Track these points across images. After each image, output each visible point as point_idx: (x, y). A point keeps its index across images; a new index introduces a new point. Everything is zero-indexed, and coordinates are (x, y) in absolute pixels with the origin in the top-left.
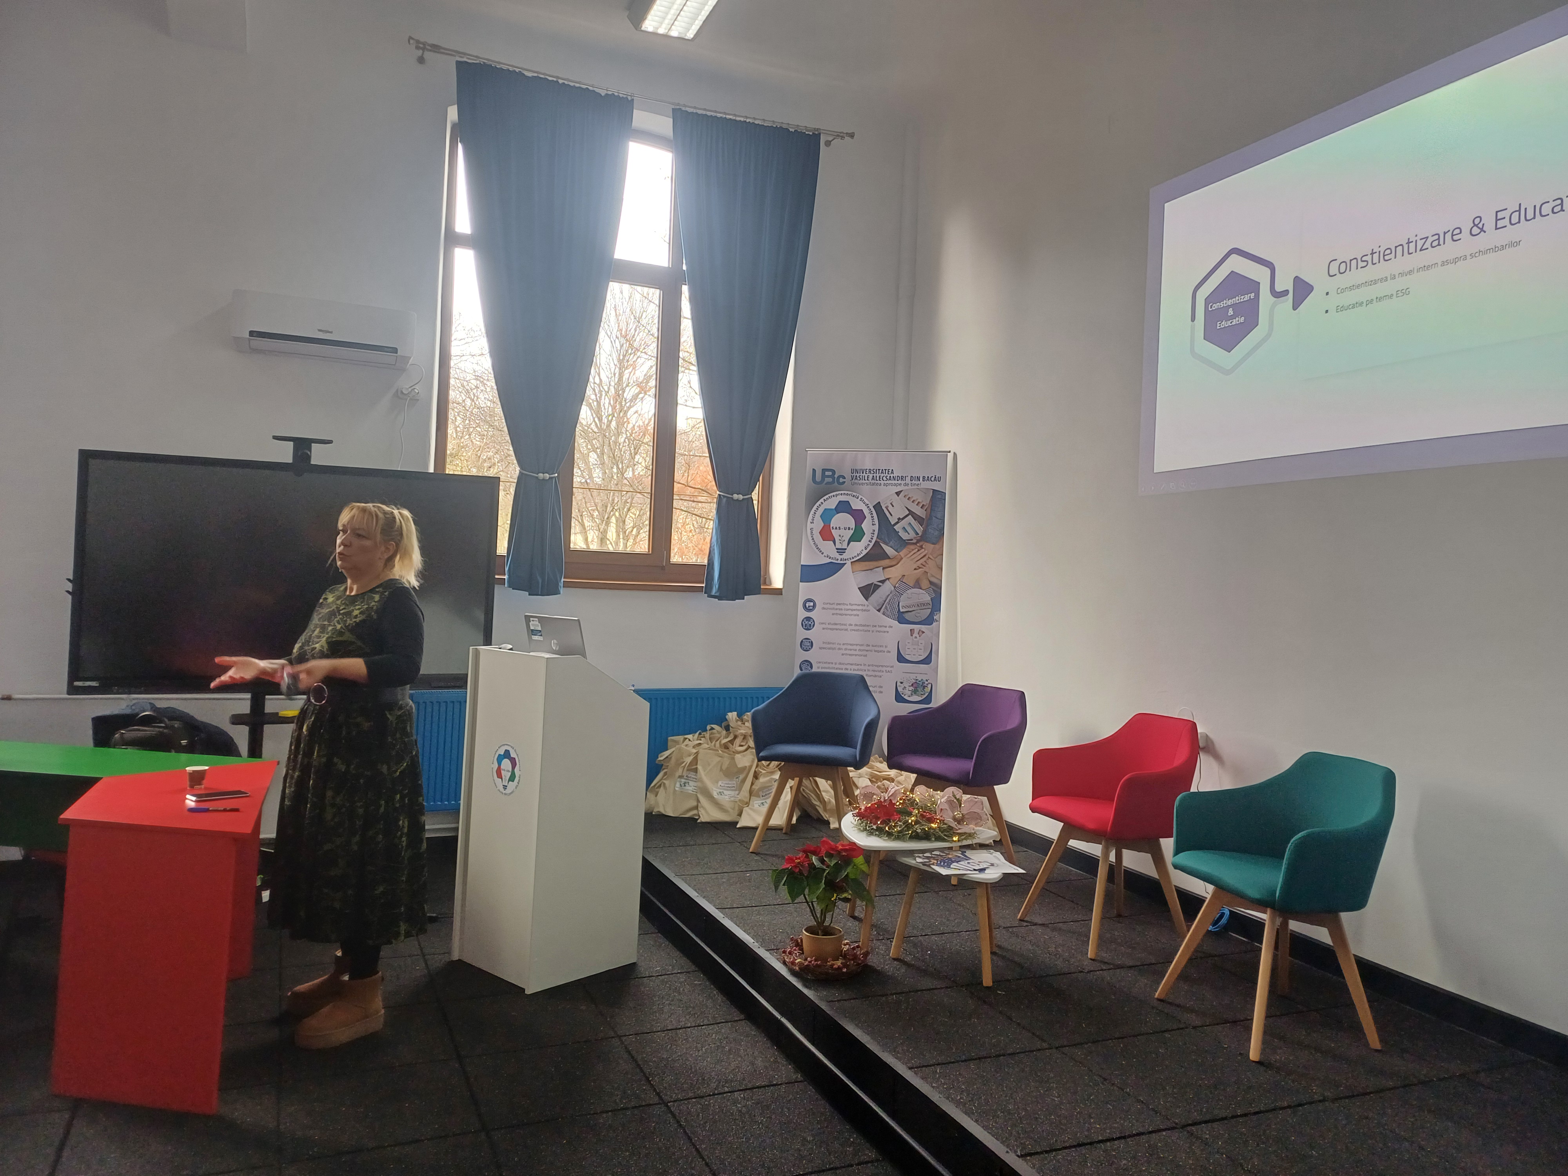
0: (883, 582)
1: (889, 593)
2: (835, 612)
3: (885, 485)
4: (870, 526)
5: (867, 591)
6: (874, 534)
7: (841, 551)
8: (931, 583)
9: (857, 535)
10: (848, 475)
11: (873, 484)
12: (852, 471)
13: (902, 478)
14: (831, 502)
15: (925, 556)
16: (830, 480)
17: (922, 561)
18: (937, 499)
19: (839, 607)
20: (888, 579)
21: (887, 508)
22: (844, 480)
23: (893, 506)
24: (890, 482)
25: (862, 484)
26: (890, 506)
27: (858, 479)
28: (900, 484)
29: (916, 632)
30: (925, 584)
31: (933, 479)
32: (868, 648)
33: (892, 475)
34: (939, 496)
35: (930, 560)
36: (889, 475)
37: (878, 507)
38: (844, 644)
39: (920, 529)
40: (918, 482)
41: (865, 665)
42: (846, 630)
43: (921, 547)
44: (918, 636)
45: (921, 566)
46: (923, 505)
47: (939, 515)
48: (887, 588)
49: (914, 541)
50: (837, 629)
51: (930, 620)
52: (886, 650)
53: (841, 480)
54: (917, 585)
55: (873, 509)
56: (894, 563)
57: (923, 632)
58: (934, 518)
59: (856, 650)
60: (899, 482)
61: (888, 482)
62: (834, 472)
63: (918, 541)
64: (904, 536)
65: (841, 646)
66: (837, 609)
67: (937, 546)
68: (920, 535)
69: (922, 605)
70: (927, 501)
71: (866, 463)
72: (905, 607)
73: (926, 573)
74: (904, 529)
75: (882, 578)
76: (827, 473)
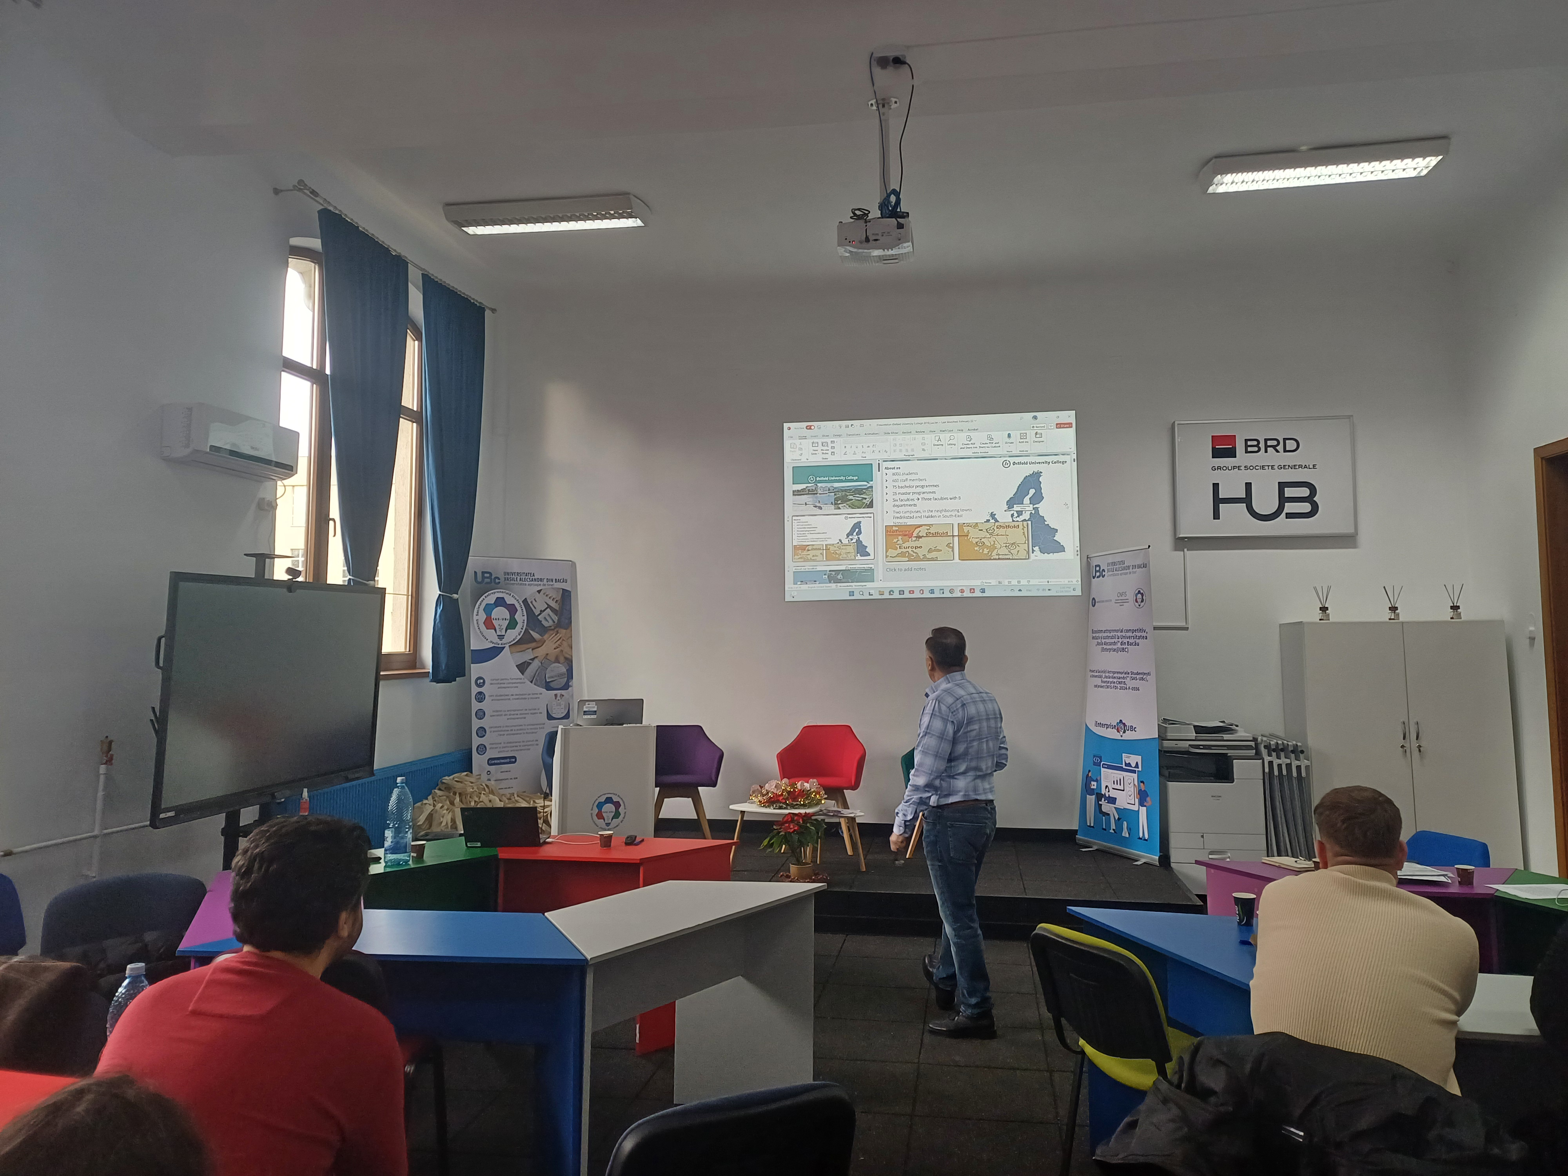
1: (538, 667)
2: (499, 686)
4: (521, 617)
5: (522, 667)
6: (524, 623)
7: (501, 637)
8: (566, 658)
9: (512, 624)
10: (502, 577)
11: (521, 584)
12: (505, 573)
13: (541, 580)
14: (490, 598)
15: (560, 638)
16: (489, 580)
17: (558, 642)
19: (502, 682)
20: (537, 657)
21: (532, 602)
22: (499, 581)
23: (536, 601)
25: (513, 584)
26: (534, 602)
27: (510, 580)
28: (540, 585)
29: (559, 696)
30: (562, 659)
31: (562, 581)
32: (526, 712)
33: (533, 577)
34: (566, 594)
35: (564, 642)
36: (531, 578)
38: (508, 711)
39: (556, 618)
40: (552, 583)
41: (525, 725)
42: (509, 699)
43: (557, 632)
44: (560, 699)
45: (558, 646)
46: (557, 601)
47: (568, 609)
48: (536, 664)
49: (553, 628)
50: (502, 700)
51: (566, 687)
52: (538, 711)
53: (497, 581)
55: (522, 604)
56: (539, 645)
57: (563, 696)
58: (564, 610)
59: (517, 714)
60: (539, 583)
61: (531, 583)
62: (491, 575)
65: (507, 713)
66: (501, 684)
67: (568, 631)
68: (556, 621)
69: (561, 675)
71: (515, 566)
72: (549, 678)
73: (562, 651)
74: (545, 618)
75: (533, 657)
76: (486, 575)
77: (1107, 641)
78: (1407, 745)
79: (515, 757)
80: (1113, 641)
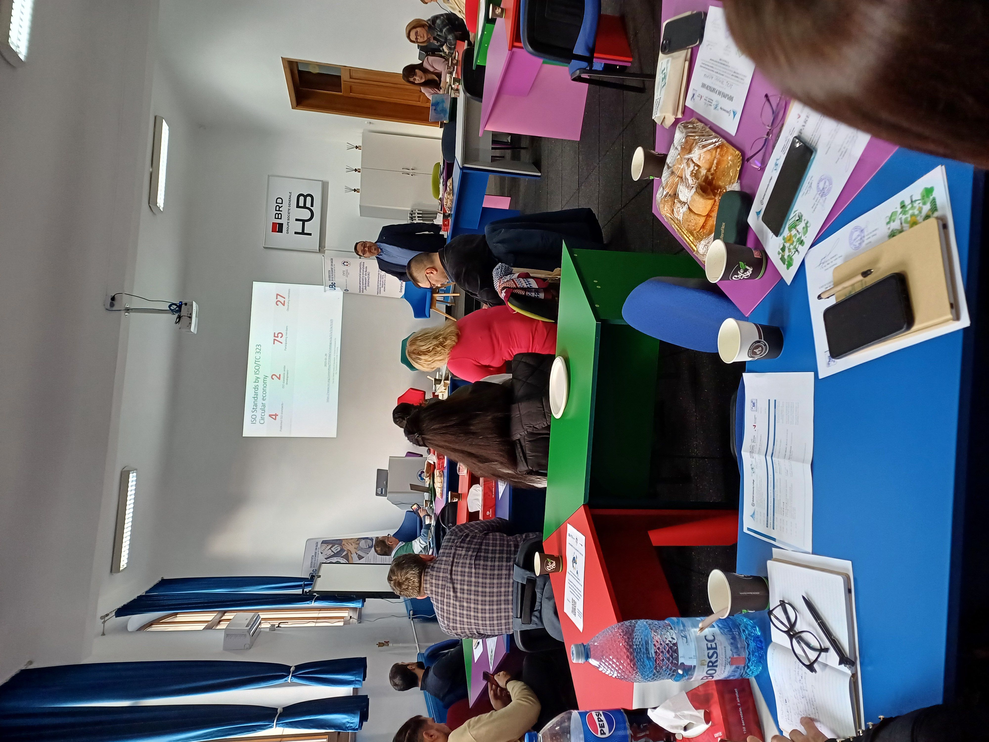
3: (318, 557)
4: (334, 559)
5: (360, 558)
12: (311, 567)
15: (347, 544)
16: (314, 574)
17: (349, 544)
24: (317, 557)
26: (327, 555)
27: (315, 565)
28: (318, 553)
34: (324, 542)
39: (336, 546)
45: (351, 544)
46: (328, 545)
47: (331, 541)
49: (341, 547)
53: (315, 570)
56: (350, 552)
58: (332, 543)
62: (311, 573)
68: (338, 545)
71: (308, 564)
72: (366, 547)
73: (354, 542)
74: (336, 550)
75: (356, 554)
77: (364, 283)
80: (364, 280)
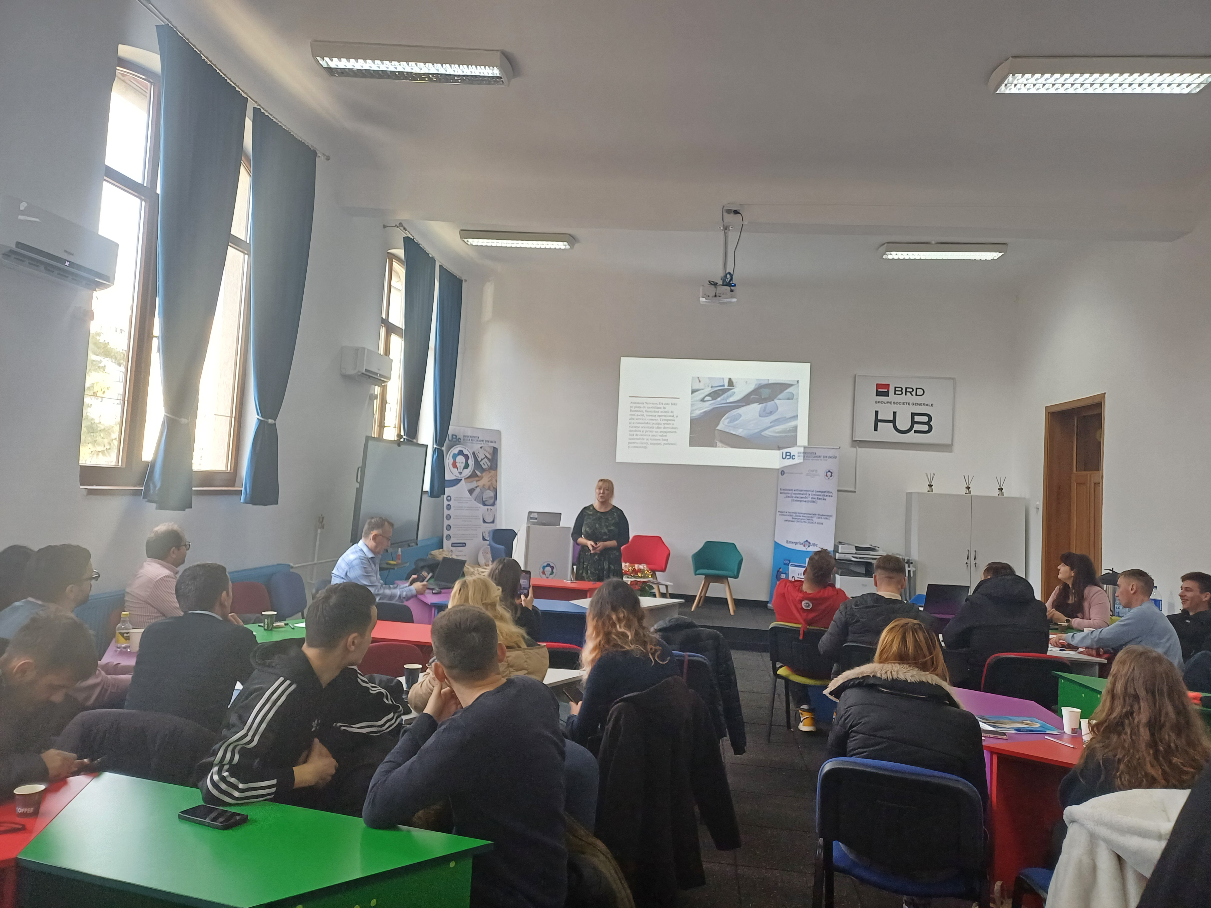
0: (476, 487)
1: (479, 492)
2: (458, 501)
4: (471, 462)
5: (471, 491)
6: (472, 465)
7: (460, 473)
8: (494, 488)
9: (466, 466)
10: (462, 438)
11: (473, 443)
12: (465, 436)
14: (455, 450)
15: (491, 476)
16: (455, 440)
17: (490, 478)
18: (495, 451)
19: (460, 499)
20: (478, 486)
21: (477, 454)
22: (461, 440)
23: (479, 453)
25: (468, 443)
29: (489, 509)
30: (492, 488)
31: (493, 442)
32: (472, 518)
33: (479, 439)
35: (493, 478)
36: (477, 439)
37: (474, 453)
38: (461, 516)
39: (489, 464)
40: (489, 443)
41: (471, 526)
43: (490, 472)
44: (490, 511)
45: (490, 480)
46: (490, 454)
47: (496, 459)
48: (478, 490)
49: (487, 469)
50: (460, 510)
51: (493, 504)
52: (479, 518)
53: (459, 440)
54: (489, 489)
55: (472, 454)
56: (480, 479)
57: (491, 509)
58: (494, 459)
59: (467, 519)
60: (482, 442)
61: (477, 442)
62: (456, 436)
63: (489, 469)
64: (484, 467)
67: (496, 472)
68: (489, 466)
69: (491, 497)
70: (491, 451)
71: (469, 433)
72: (485, 498)
73: (492, 483)
74: (484, 464)
75: (476, 486)
76: (454, 437)
78: (969, 562)
79: (465, 543)
